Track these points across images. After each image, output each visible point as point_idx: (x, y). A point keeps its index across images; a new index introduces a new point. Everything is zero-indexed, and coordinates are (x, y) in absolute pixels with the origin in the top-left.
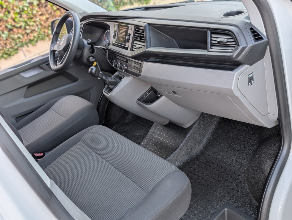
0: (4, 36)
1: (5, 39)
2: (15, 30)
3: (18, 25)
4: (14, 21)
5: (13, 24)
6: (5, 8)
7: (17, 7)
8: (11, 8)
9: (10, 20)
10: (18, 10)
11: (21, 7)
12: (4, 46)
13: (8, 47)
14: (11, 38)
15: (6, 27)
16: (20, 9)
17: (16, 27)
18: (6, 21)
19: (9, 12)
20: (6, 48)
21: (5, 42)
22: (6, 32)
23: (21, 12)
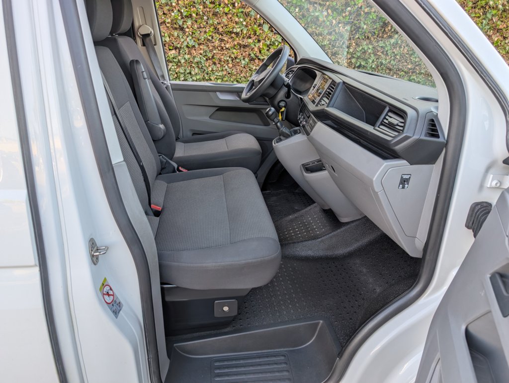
0: (243, 62)
1: (243, 66)
2: (257, 61)
3: (262, 58)
4: (260, 52)
5: (258, 54)
6: (257, 36)
7: (268, 39)
8: (263, 38)
9: (256, 49)
10: (268, 43)
11: (273, 40)
12: (240, 73)
13: (242, 75)
14: (249, 67)
15: (250, 55)
16: (271, 42)
17: (259, 59)
18: (253, 49)
19: (259, 41)
20: (240, 75)
21: (241, 69)
22: (247, 60)
23: (270, 44)
